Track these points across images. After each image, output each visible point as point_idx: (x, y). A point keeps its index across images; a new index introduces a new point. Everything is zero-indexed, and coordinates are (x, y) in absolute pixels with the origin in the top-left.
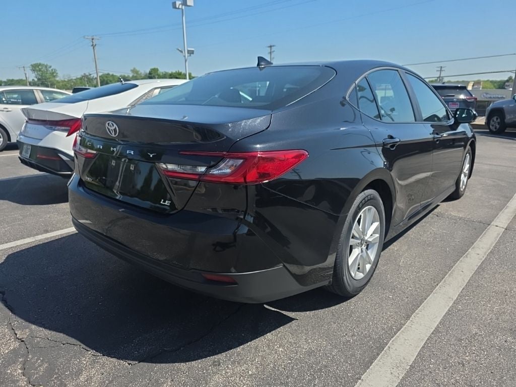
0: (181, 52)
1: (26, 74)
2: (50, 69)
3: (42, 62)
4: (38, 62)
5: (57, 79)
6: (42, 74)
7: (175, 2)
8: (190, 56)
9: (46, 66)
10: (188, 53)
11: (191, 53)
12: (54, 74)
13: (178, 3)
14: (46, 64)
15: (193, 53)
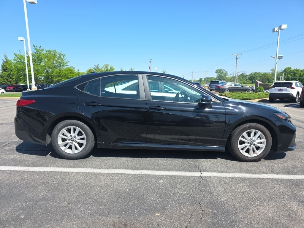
0: (274, 58)
1: (206, 75)
2: (224, 72)
3: (221, 69)
4: (219, 69)
5: (227, 76)
6: (220, 74)
7: (275, 29)
8: (280, 60)
9: (223, 71)
10: (278, 58)
11: (280, 58)
12: (225, 74)
13: (276, 29)
14: (223, 69)
15: (282, 58)
